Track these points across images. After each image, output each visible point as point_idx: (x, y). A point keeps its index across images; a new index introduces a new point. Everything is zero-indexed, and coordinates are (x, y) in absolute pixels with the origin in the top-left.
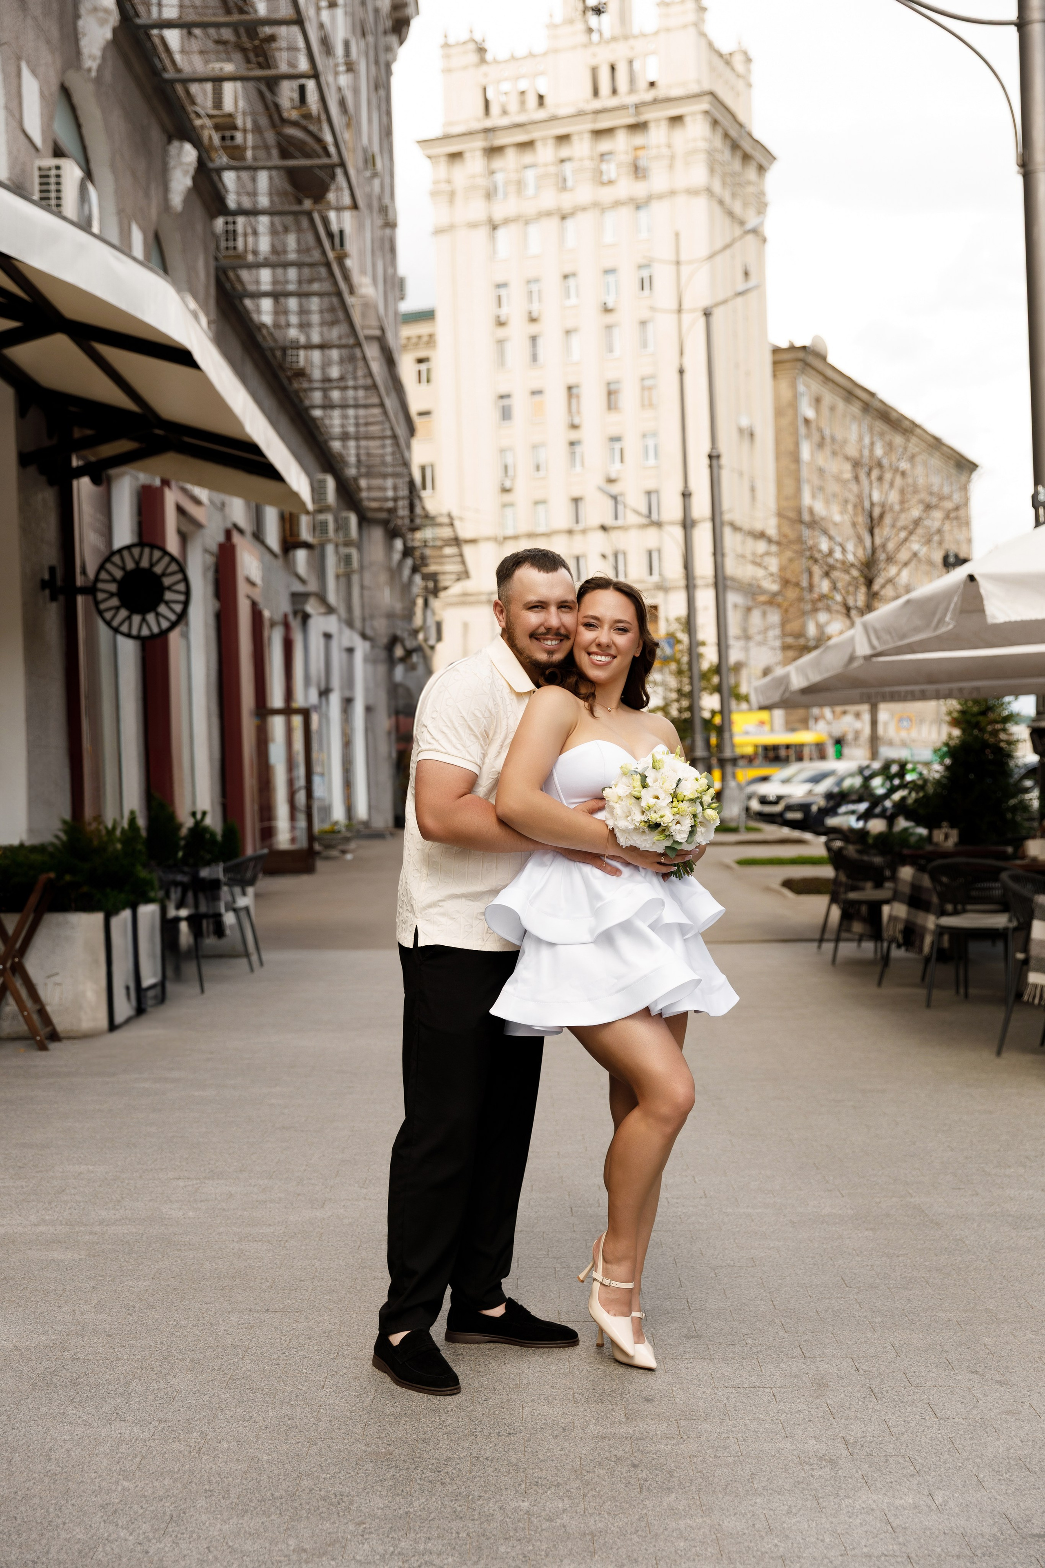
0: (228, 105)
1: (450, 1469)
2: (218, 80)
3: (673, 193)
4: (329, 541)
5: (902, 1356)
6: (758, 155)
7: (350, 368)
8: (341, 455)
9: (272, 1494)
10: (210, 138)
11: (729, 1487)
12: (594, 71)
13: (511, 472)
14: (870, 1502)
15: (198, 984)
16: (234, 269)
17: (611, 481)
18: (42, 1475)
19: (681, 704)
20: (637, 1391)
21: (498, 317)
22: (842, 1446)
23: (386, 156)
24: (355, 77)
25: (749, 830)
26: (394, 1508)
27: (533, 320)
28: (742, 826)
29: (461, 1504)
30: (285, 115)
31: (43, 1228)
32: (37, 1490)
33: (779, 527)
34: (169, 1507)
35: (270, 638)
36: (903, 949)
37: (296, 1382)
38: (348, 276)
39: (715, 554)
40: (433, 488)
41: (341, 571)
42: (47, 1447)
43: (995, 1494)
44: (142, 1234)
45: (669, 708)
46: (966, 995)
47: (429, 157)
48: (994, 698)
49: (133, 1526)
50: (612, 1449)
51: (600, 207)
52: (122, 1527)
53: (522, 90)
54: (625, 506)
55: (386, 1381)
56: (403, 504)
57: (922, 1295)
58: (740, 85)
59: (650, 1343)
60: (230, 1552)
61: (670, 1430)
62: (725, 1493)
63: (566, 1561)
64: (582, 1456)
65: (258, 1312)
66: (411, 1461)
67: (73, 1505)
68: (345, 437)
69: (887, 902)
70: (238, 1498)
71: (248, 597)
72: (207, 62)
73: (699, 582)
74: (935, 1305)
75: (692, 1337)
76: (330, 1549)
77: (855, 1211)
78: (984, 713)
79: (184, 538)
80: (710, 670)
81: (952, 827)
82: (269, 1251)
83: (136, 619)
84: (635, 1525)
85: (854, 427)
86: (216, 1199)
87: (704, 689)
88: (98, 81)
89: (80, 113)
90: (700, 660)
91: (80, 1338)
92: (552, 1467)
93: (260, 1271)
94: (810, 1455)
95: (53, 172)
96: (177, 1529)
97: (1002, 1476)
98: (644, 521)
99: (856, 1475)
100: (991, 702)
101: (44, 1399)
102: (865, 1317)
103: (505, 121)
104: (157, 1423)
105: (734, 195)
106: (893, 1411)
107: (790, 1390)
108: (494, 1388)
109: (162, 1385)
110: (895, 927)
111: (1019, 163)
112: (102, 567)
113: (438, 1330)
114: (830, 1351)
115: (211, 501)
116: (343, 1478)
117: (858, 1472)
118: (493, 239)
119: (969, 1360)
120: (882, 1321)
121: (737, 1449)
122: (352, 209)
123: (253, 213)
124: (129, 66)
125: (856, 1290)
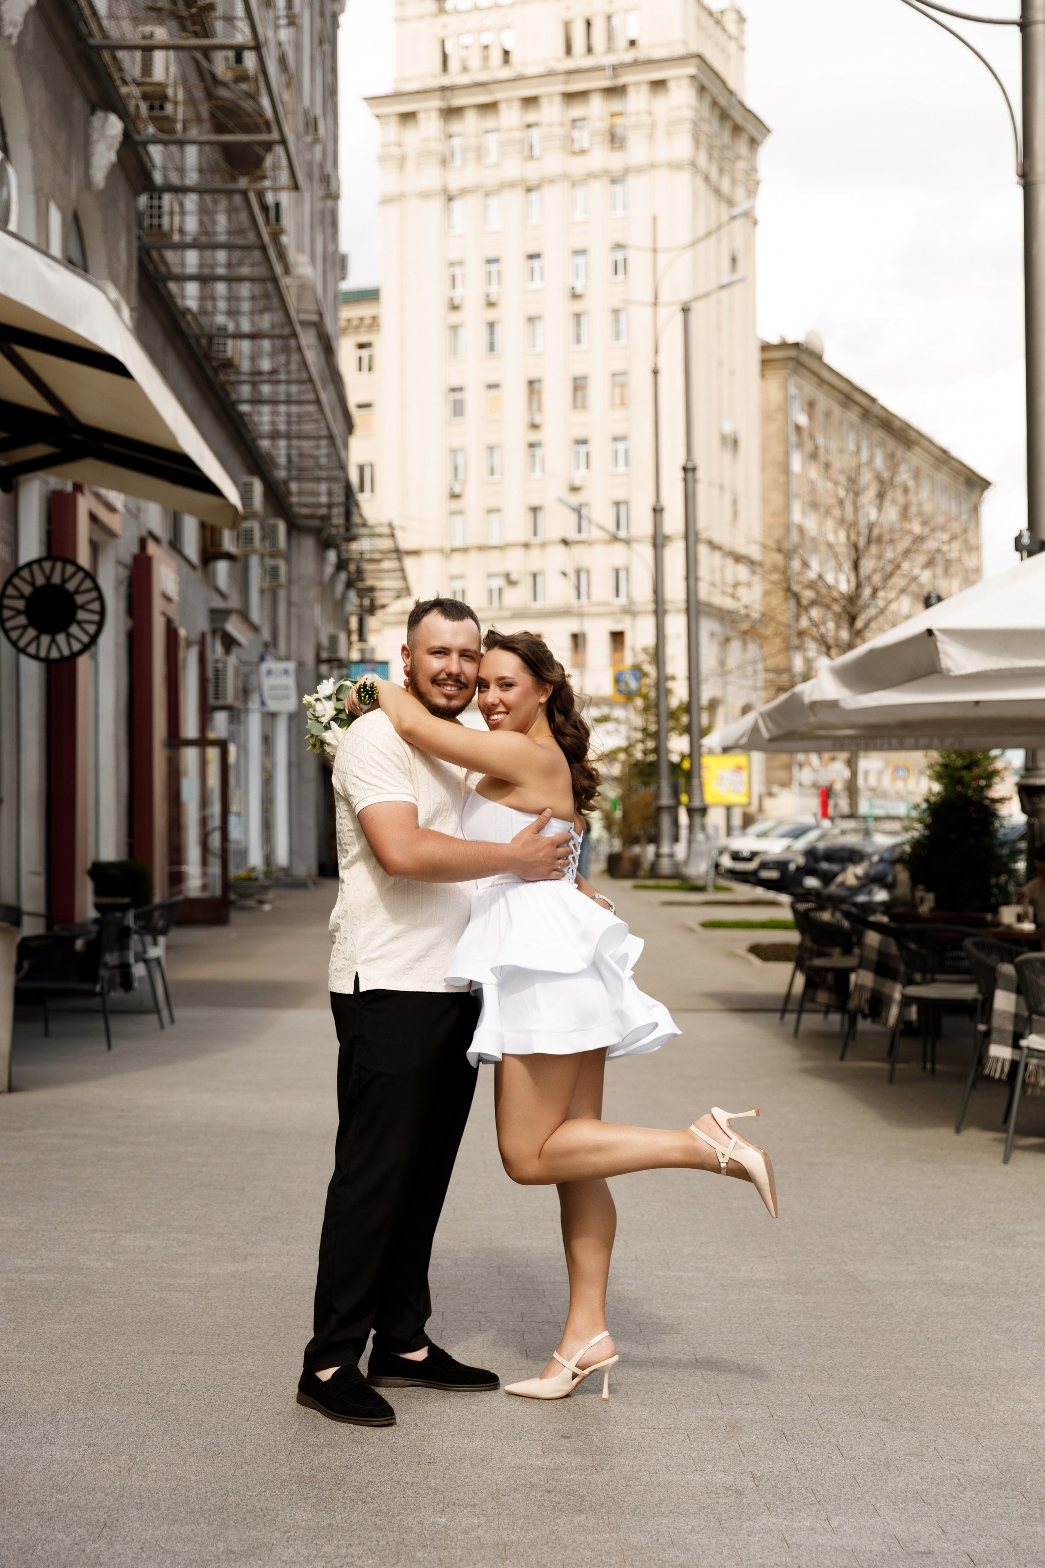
0: (158, 74)
1: (371, 1491)
2: (148, 49)
3: (652, 166)
4: (254, 551)
5: (817, 1405)
6: (750, 127)
7: (282, 359)
8: (270, 455)
9: (201, 1508)
10: (137, 107)
11: (638, 1510)
12: (567, 26)
13: (461, 475)
14: (770, 1524)
15: (104, 1040)
16: (159, 249)
17: (574, 489)
19: (646, 745)
20: (555, 1429)
21: (452, 299)
22: (749, 1479)
23: (330, 118)
24: (297, 31)
25: (718, 889)
26: (317, 1520)
27: (491, 304)
28: (710, 883)
29: (381, 1518)
30: (219, 78)
33: (763, 551)
34: (102, 1516)
35: (185, 660)
36: (869, 1020)
37: (221, 1415)
38: (284, 254)
39: (687, 578)
40: (372, 491)
41: (267, 585)
43: (888, 1520)
44: (61, 1282)
45: (633, 749)
46: (933, 1071)
47: (378, 117)
48: (978, 751)
49: (69, 1530)
50: (527, 1477)
51: (569, 180)
52: (58, 1531)
53: (485, 44)
54: (590, 522)
56: (338, 511)
57: (842, 1353)
58: (732, 47)
60: (163, 1552)
61: (584, 1463)
62: (633, 1515)
63: (479, 1565)
64: (499, 1483)
65: (181, 1354)
66: (334, 1483)
67: (10, 1512)
68: (275, 435)
69: (854, 969)
70: (168, 1510)
71: (164, 614)
72: (136, 28)
73: (669, 606)
74: (856, 1362)
76: (257, 1551)
77: (786, 1276)
78: (968, 767)
79: (95, 548)
80: (679, 708)
81: (928, 890)
82: (191, 1300)
83: (45, 639)
84: (546, 1538)
85: (851, 436)
86: (134, 1251)
87: (673, 729)
88: (19, 48)
90: (669, 697)
92: (469, 1490)
93: (182, 1318)
94: (717, 1486)
96: (111, 1533)
97: (896, 1505)
98: (611, 536)
99: (760, 1503)
100: (980, 756)
102: (785, 1371)
103: (465, 79)
104: (87, 1447)
105: (721, 171)
106: (800, 1451)
107: (703, 1431)
109: (90, 1415)
110: (860, 996)
111: (1019, 173)
112: (8, 582)
114: (745, 1400)
115: (127, 507)
116: (268, 1496)
117: (761, 1500)
118: (448, 211)
119: (881, 1410)
120: (802, 1375)
121: (648, 1479)
122: (292, 189)
123: (181, 190)
124: (51, 30)
125: (779, 1347)
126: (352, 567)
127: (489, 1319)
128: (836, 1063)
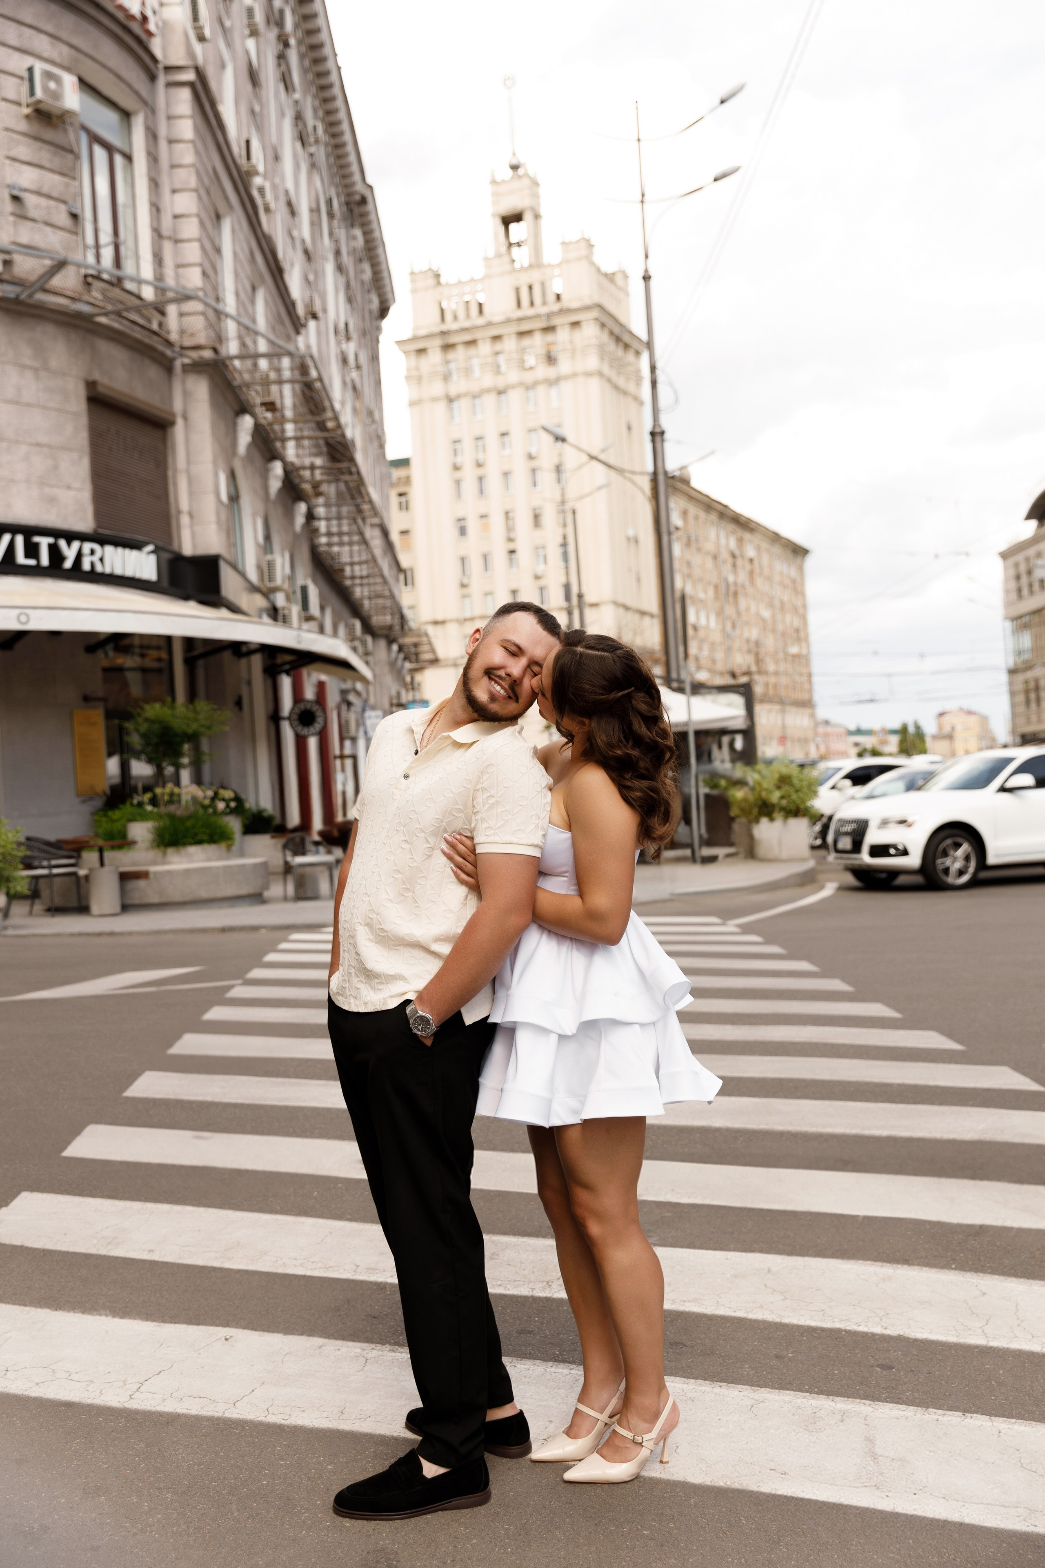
3: (574, 375)
6: (635, 344)
12: (517, 290)
13: (467, 572)
17: (538, 577)
21: (455, 463)
27: (480, 465)
47: (404, 353)
51: (524, 386)
53: (467, 302)
56: (397, 624)
58: (620, 296)
85: (713, 530)
103: (456, 326)
112: (292, 710)
118: (450, 409)
126: (407, 648)
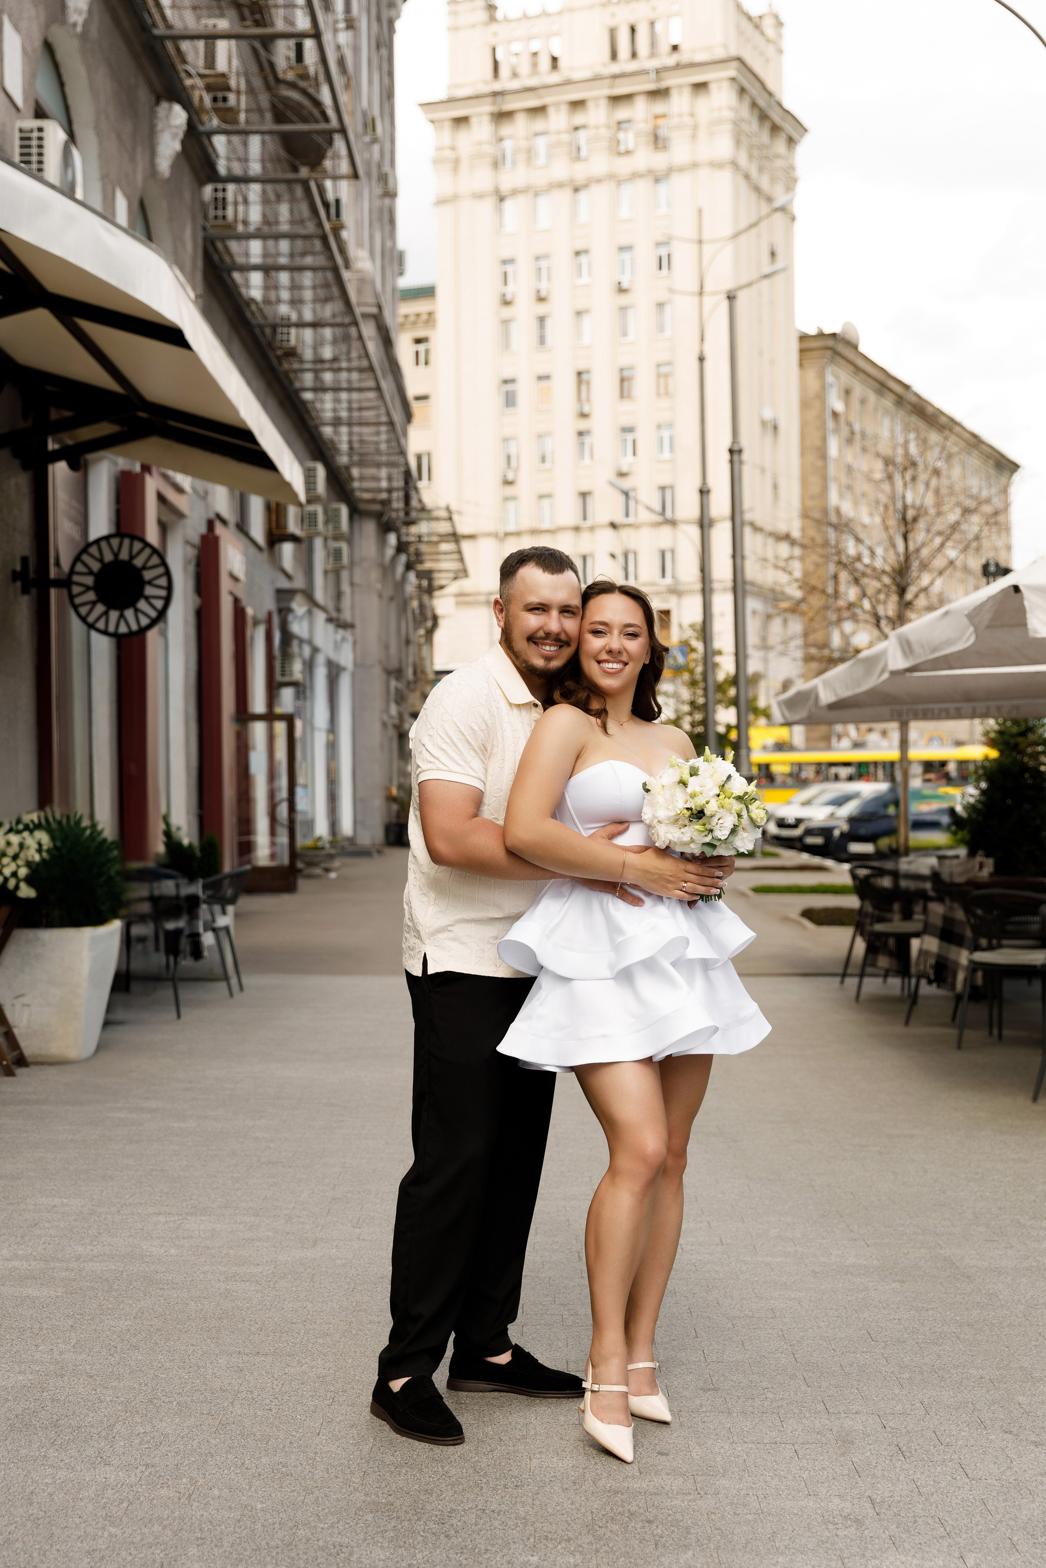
0: (221, 65)
1: (454, 1521)
2: (211, 38)
3: (695, 165)
4: (318, 534)
5: (932, 1414)
6: (788, 127)
7: (344, 348)
8: (332, 441)
9: (267, 1544)
10: (201, 99)
11: (750, 1546)
12: (613, 33)
15: (174, 1008)
16: (223, 240)
17: (622, 475)
18: (24, 1519)
19: (694, 717)
20: (651, 1444)
21: (504, 295)
22: (868, 1505)
23: (387, 120)
24: (355, 34)
25: (766, 855)
26: (396, 1560)
27: (541, 299)
28: (758, 851)
29: (467, 1557)
30: (281, 75)
31: (16, 1263)
32: (19, 1534)
33: (803, 529)
34: (159, 1555)
35: (252, 638)
36: (935, 985)
37: (289, 1429)
38: (344, 248)
39: (734, 556)
40: (429, 479)
41: (330, 567)
42: (28, 1491)
43: (1030, 1558)
44: (122, 1272)
45: (682, 721)
46: (1000, 1037)
47: (432, 122)
48: (1035, 718)
50: (625, 1504)
51: (616, 179)
53: (534, 51)
54: (637, 502)
55: (384, 1429)
56: (397, 495)
57: (952, 1351)
58: (770, 50)
59: (665, 1395)
61: (687, 1486)
62: (745, 1552)
64: (594, 1510)
65: (247, 1355)
66: (414, 1512)
67: (58, 1550)
68: (337, 422)
69: (917, 935)
70: (232, 1547)
71: (231, 593)
72: (199, 18)
73: (716, 586)
74: (967, 1361)
75: (709, 1390)
77: (881, 1261)
78: (1023, 734)
79: (164, 528)
80: (726, 681)
81: (987, 856)
82: (258, 1291)
83: (114, 615)
85: (887, 422)
86: (200, 1236)
87: (719, 702)
88: (84, 37)
89: (63, 70)
90: (716, 671)
91: (59, 1378)
92: (562, 1521)
93: (249, 1312)
94: (835, 1514)
95: (35, 134)
97: (1037, 1539)
98: (659, 519)
99: (884, 1536)
100: (1031, 723)
101: (23, 1440)
102: (892, 1372)
103: (515, 85)
104: (144, 1468)
105: (761, 169)
106: (922, 1470)
107: (813, 1446)
108: (500, 1438)
109: (148, 1429)
110: (925, 962)
112: (77, 559)
113: (441, 1376)
114: (855, 1407)
115: (194, 489)
116: (341, 1528)
117: (884, 1532)
118: (500, 211)
119: (1002, 1419)
120: (910, 1377)
121: (758, 1506)
122: (352, 178)
123: (244, 180)
124: (117, 21)
125: (883, 1344)
126: (412, 549)
127: (572, 1312)
128: (900, 1029)
